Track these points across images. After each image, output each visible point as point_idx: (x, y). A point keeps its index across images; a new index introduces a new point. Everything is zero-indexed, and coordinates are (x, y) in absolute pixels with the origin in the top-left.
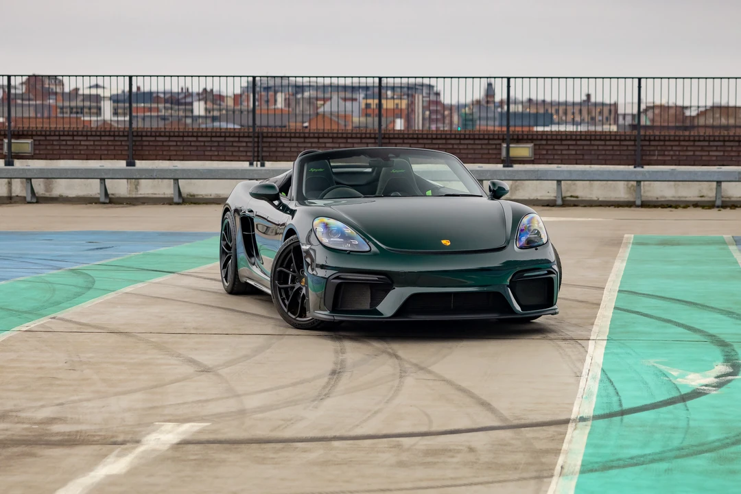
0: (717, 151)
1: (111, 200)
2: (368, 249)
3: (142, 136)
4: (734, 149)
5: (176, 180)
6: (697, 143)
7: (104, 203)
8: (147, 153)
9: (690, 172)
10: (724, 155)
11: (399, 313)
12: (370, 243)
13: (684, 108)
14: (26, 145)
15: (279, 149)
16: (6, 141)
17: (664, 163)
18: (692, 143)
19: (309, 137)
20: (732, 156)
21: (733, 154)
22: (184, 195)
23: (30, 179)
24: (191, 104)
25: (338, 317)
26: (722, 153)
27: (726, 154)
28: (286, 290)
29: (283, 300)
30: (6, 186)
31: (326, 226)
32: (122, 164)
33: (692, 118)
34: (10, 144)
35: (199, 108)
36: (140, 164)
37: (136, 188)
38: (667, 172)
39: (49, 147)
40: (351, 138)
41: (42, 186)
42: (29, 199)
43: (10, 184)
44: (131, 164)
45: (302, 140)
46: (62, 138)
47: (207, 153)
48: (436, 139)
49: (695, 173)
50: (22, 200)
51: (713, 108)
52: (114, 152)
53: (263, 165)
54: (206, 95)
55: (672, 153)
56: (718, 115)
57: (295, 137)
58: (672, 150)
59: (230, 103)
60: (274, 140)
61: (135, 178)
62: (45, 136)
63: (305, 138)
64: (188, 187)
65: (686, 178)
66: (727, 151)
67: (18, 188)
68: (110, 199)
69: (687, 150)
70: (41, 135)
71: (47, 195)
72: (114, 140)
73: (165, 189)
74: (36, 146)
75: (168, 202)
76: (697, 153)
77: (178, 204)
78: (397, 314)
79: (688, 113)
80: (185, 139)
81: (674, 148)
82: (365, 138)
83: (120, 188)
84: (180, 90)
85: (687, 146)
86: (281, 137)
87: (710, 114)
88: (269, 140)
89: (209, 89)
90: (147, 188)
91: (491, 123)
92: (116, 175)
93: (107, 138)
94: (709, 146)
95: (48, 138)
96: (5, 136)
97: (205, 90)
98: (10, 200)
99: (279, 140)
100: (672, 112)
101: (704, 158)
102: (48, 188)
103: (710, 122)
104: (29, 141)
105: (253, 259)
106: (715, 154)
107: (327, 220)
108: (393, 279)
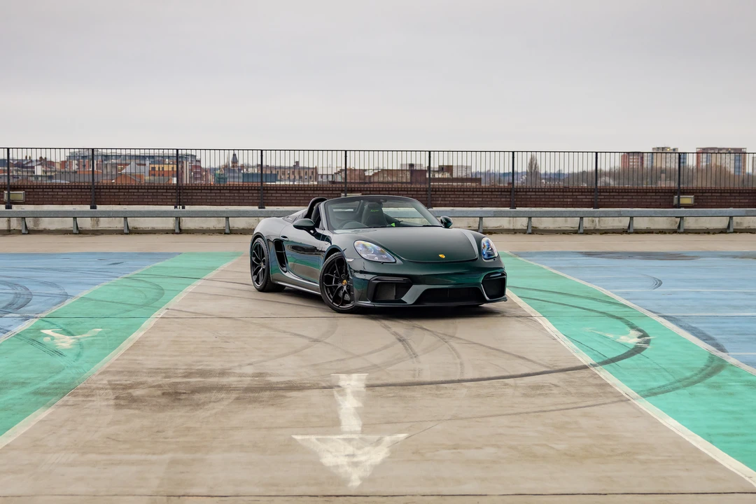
0: (478, 198)
1: (81, 232)
2: (394, 261)
3: (100, 189)
4: (489, 196)
5: (126, 218)
6: (465, 193)
7: (76, 234)
8: (104, 200)
11: (419, 301)
12: (395, 257)
13: (365, 170)
14: (20, 195)
15: (194, 197)
16: (6, 192)
17: (445, 206)
19: (214, 189)
20: (487, 201)
22: (130, 228)
23: (25, 218)
24: (33, 167)
25: (377, 305)
26: (481, 199)
28: (331, 288)
29: (329, 295)
30: (7, 223)
31: (364, 246)
32: (87, 208)
33: (370, 177)
34: (9, 194)
35: (39, 170)
36: (99, 208)
37: (97, 224)
38: (449, 211)
39: (36, 196)
40: (242, 190)
41: (32, 223)
42: (24, 231)
43: (9, 221)
44: (93, 207)
45: (209, 191)
46: (45, 190)
47: (145, 200)
48: (298, 190)
49: (467, 212)
50: (19, 232)
51: (383, 170)
52: (81, 200)
53: (183, 208)
54: (43, 161)
55: (450, 199)
56: (385, 175)
57: (204, 189)
59: (58, 167)
60: (190, 191)
61: (96, 217)
62: (33, 188)
63: (211, 190)
64: (134, 223)
66: (484, 198)
67: (15, 224)
68: (79, 231)
69: (459, 198)
70: (30, 188)
71: (35, 228)
72: (81, 192)
73: (118, 224)
74: (26, 195)
75: (121, 232)
76: (466, 199)
77: (127, 234)
78: (416, 303)
79: (367, 174)
80: (130, 191)
81: (451, 196)
82: (252, 190)
83: (86, 223)
84: (24, 158)
85: (459, 195)
86: (195, 189)
87: (381, 175)
88: (187, 191)
89: (44, 157)
90: (104, 223)
91: (236, 180)
92: (84, 215)
93: (76, 190)
94: (473, 194)
95: (35, 190)
96: (5, 189)
97: (41, 158)
98: (9, 232)
99: (193, 191)
100: (357, 173)
101: (470, 202)
102: (36, 224)
103: (381, 180)
104: (22, 192)
105: (285, 269)
106: (477, 199)
107: (363, 242)
108: (413, 280)
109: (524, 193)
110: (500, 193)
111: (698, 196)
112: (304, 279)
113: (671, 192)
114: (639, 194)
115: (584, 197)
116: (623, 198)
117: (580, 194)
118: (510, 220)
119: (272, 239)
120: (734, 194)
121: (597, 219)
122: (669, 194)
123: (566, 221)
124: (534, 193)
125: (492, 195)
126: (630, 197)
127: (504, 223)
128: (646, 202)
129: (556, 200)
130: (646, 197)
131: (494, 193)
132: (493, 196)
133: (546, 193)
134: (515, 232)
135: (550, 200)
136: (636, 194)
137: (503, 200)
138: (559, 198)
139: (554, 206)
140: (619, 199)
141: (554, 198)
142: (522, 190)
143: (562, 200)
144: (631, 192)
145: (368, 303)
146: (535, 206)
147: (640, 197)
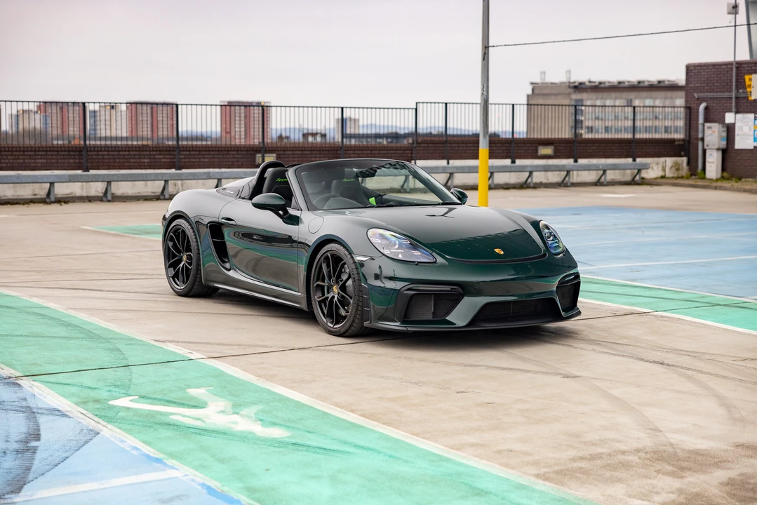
2: (433, 260)
4: (54, 157)
6: (26, 153)
9: (32, 176)
10: (47, 162)
12: (434, 254)
18: (22, 153)
20: (53, 163)
21: (53, 161)
25: (411, 328)
26: (45, 161)
27: (48, 161)
31: (383, 237)
38: (14, 176)
49: (36, 176)
55: (7, 161)
58: (7, 159)
65: (29, 180)
66: (49, 159)
69: (19, 159)
76: (26, 161)
78: (470, 323)
81: (9, 157)
85: (18, 155)
94: (35, 155)
101: (32, 165)
105: (227, 265)
106: (40, 161)
107: (381, 231)
108: (465, 290)
109: (96, 153)
110: (67, 153)
111: (280, 155)
112: (265, 282)
113: (253, 151)
114: (220, 153)
115: (163, 156)
116: (204, 158)
117: (158, 153)
118: (83, 186)
119: (206, 221)
120: (314, 152)
121: (179, 182)
122: (251, 152)
123: (146, 185)
124: (106, 153)
125: (58, 155)
126: (212, 156)
127: (76, 189)
128: (229, 162)
129: (132, 160)
130: (228, 156)
131: (60, 153)
132: (59, 157)
133: (121, 153)
134: (90, 199)
135: (125, 160)
136: (217, 153)
137: (71, 161)
138: (134, 158)
139: (130, 168)
140: (200, 158)
141: (130, 159)
142: (92, 149)
143: (138, 160)
144: (212, 151)
145: (395, 325)
146: (109, 168)
147: (222, 156)
